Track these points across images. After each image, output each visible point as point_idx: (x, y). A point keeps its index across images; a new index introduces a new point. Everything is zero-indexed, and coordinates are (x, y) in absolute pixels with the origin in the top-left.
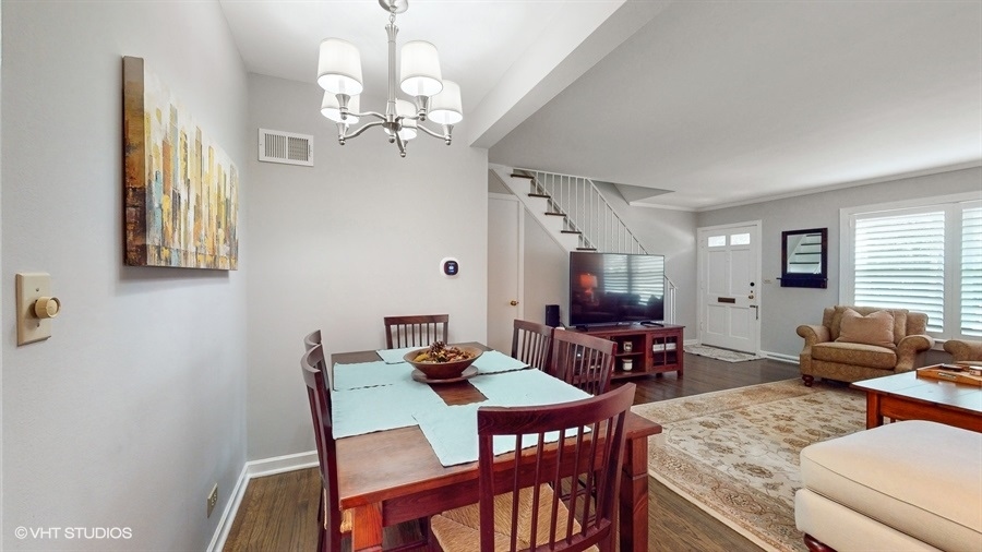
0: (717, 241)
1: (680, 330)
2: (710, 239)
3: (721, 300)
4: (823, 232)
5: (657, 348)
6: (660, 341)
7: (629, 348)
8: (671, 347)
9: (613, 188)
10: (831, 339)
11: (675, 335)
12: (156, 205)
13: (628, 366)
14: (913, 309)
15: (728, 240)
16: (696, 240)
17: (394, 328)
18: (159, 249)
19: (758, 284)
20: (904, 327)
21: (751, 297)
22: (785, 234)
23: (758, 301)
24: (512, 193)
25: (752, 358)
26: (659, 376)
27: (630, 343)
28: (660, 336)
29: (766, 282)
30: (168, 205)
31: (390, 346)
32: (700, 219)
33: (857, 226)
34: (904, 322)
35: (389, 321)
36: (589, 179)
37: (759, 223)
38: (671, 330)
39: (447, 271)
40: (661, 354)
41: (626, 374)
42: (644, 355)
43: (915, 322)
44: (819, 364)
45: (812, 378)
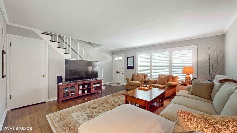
0: (116, 59)
1: (101, 80)
2: (115, 58)
3: (117, 72)
4: (133, 57)
5: (94, 86)
6: (95, 84)
7: (86, 86)
8: (99, 85)
9: (90, 43)
10: (132, 81)
11: (100, 82)
13: (86, 91)
14: (145, 73)
15: (118, 58)
16: (112, 58)
19: (123, 68)
20: (144, 77)
21: (122, 71)
22: (128, 57)
23: (123, 72)
24: (42, 39)
25: (121, 85)
26: (98, 92)
27: (87, 85)
28: (95, 82)
29: (125, 68)
32: (113, 53)
33: (138, 56)
34: (144, 76)
36: (75, 39)
37: (123, 55)
38: (98, 81)
40: (96, 87)
41: (85, 94)
42: (90, 88)
43: (145, 76)
44: (129, 86)
45: (128, 89)
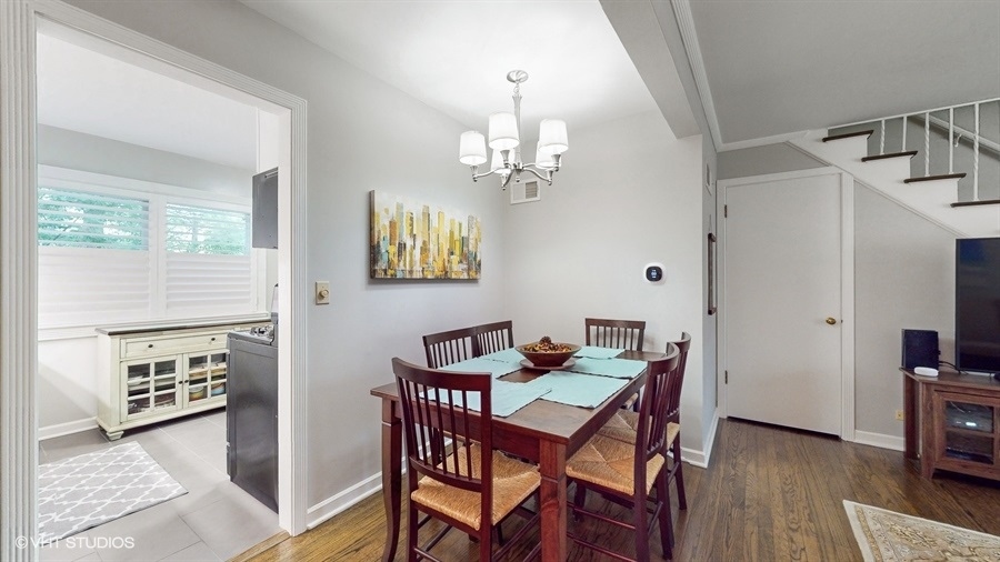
12: (383, 251)
17: (593, 328)
18: (385, 271)
24: (826, 164)
30: (393, 249)
31: (588, 344)
35: (589, 322)
39: (649, 277)
